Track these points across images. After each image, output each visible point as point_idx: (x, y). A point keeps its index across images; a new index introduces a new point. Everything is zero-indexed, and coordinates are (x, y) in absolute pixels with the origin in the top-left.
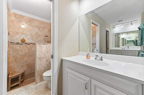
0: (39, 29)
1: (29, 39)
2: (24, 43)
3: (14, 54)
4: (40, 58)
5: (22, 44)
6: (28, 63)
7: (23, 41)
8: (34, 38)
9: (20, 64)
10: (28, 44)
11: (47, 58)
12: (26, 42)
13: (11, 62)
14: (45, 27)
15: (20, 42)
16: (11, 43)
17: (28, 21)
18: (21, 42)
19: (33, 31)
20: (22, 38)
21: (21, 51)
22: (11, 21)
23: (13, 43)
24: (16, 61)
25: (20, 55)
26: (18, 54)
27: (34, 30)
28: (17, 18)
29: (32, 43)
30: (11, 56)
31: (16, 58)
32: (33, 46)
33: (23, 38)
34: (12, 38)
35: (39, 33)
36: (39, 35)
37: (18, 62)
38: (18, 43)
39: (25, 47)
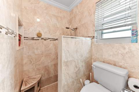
0: (57, 20)
1: (46, 32)
2: (40, 39)
3: (28, 53)
4: (67, 62)
5: (38, 40)
6: (45, 65)
7: (39, 35)
8: (52, 31)
9: (36, 66)
10: (45, 40)
11: (76, 61)
12: (42, 37)
13: (26, 63)
14: (64, 17)
15: (35, 36)
16: (25, 39)
17: (44, 9)
18: (37, 37)
19: (50, 22)
20: (37, 32)
21: (37, 49)
22: (25, 7)
23: (27, 39)
24: (31, 62)
25: (35, 54)
26: (34, 52)
27: (52, 20)
28: (32, 3)
29: (49, 39)
30: (25, 56)
31: (31, 59)
32: (50, 43)
33: (39, 31)
34: (26, 31)
35: (58, 24)
36: (58, 28)
37: (33, 64)
38: (33, 39)
39: (41, 43)
